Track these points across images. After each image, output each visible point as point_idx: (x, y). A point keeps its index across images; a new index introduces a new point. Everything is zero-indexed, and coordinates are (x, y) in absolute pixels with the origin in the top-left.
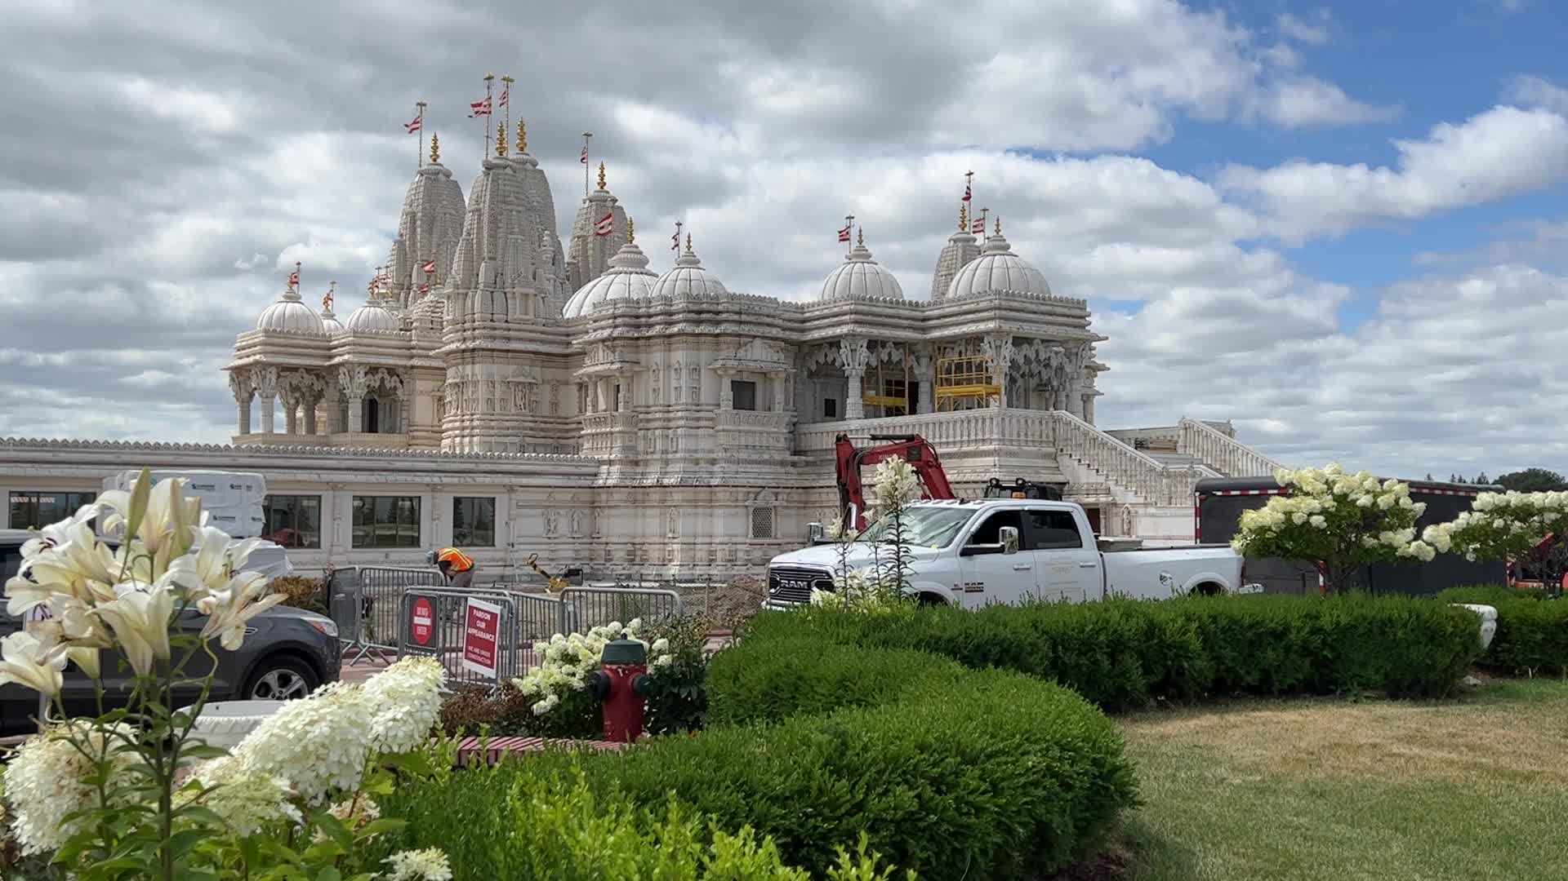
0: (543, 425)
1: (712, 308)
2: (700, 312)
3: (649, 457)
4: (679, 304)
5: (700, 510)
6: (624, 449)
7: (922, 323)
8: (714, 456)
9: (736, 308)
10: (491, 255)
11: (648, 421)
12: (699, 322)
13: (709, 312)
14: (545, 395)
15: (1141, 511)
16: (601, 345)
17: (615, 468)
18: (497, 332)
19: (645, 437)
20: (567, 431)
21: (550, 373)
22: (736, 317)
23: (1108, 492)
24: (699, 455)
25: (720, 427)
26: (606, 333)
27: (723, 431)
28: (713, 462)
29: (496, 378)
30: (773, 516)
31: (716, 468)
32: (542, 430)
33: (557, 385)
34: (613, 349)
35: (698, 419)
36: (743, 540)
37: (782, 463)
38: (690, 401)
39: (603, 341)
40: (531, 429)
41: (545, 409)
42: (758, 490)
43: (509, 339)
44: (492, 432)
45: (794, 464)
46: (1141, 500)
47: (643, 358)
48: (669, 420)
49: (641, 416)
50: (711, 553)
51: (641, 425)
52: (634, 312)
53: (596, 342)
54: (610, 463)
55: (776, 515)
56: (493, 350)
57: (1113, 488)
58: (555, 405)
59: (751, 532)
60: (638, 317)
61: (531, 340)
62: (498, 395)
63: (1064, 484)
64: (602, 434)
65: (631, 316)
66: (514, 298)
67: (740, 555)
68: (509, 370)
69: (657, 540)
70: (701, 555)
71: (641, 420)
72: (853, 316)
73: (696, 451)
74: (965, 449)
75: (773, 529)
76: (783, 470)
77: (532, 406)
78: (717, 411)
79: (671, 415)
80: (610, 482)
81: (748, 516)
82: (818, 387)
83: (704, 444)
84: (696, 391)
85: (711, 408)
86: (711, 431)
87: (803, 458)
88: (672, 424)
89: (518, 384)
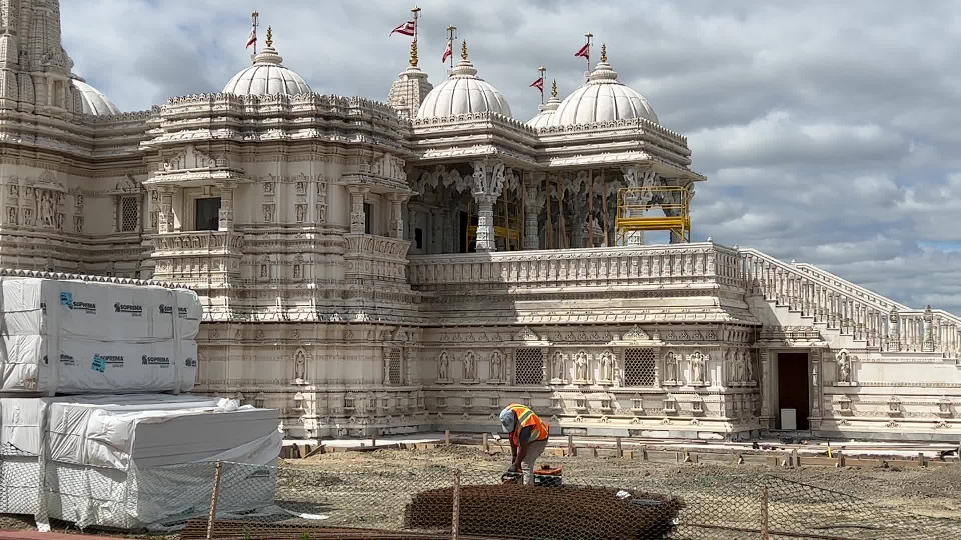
0: (69, 246)
1: (342, 114)
2: (327, 118)
3: (260, 287)
4: (301, 105)
5: (335, 353)
6: (232, 277)
7: (539, 151)
8: (348, 287)
9: (368, 116)
10: (12, 28)
11: (256, 244)
12: (326, 130)
13: (338, 118)
14: (69, 206)
15: (862, 357)
16: (190, 149)
17: (221, 300)
18: (23, 124)
19: (255, 265)
20: (92, 253)
21: (79, 182)
22: (368, 127)
23: (821, 338)
24: (330, 287)
25: (355, 255)
26: (203, 135)
27: (358, 259)
28: (345, 295)
29: (21, 183)
30: (401, 360)
31: (351, 302)
32: (68, 251)
33: (81, 197)
34: (212, 155)
35: (325, 244)
36: (381, 388)
37: (407, 299)
38: (319, 223)
39: (195, 144)
40: (57, 249)
41: (69, 226)
42: (393, 328)
43: (35, 135)
44: (14, 251)
45: (413, 300)
46: (864, 346)
47: (250, 168)
48: (286, 243)
49: (249, 238)
50: (347, 403)
51: (250, 248)
52: (238, 112)
53: (184, 144)
54: (211, 293)
55: (405, 359)
56: (18, 147)
57: (824, 332)
58: (79, 220)
59: (387, 377)
60: (241, 118)
61: (59, 139)
62: (22, 202)
63: (761, 327)
64: (192, 258)
65: (235, 117)
66: (45, 85)
67: (379, 404)
68: (36, 173)
69: (282, 389)
70: (337, 404)
71: (246, 243)
72: (490, 137)
73: (326, 282)
74: (667, 286)
75: (401, 375)
76: (409, 307)
77: (58, 218)
78: (348, 236)
79: (292, 238)
80: (216, 317)
81: (384, 357)
82: (414, 213)
83: (337, 273)
84: (323, 210)
85: (340, 231)
86: (341, 259)
87: (421, 294)
88: (292, 248)
89: (44, 192)
